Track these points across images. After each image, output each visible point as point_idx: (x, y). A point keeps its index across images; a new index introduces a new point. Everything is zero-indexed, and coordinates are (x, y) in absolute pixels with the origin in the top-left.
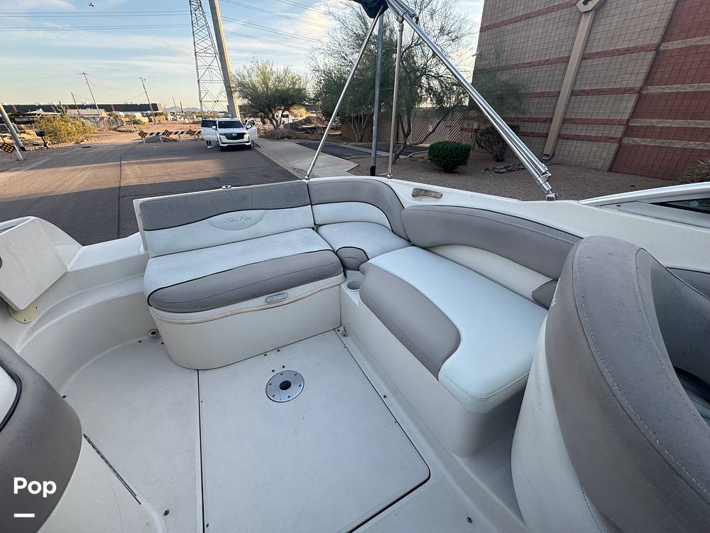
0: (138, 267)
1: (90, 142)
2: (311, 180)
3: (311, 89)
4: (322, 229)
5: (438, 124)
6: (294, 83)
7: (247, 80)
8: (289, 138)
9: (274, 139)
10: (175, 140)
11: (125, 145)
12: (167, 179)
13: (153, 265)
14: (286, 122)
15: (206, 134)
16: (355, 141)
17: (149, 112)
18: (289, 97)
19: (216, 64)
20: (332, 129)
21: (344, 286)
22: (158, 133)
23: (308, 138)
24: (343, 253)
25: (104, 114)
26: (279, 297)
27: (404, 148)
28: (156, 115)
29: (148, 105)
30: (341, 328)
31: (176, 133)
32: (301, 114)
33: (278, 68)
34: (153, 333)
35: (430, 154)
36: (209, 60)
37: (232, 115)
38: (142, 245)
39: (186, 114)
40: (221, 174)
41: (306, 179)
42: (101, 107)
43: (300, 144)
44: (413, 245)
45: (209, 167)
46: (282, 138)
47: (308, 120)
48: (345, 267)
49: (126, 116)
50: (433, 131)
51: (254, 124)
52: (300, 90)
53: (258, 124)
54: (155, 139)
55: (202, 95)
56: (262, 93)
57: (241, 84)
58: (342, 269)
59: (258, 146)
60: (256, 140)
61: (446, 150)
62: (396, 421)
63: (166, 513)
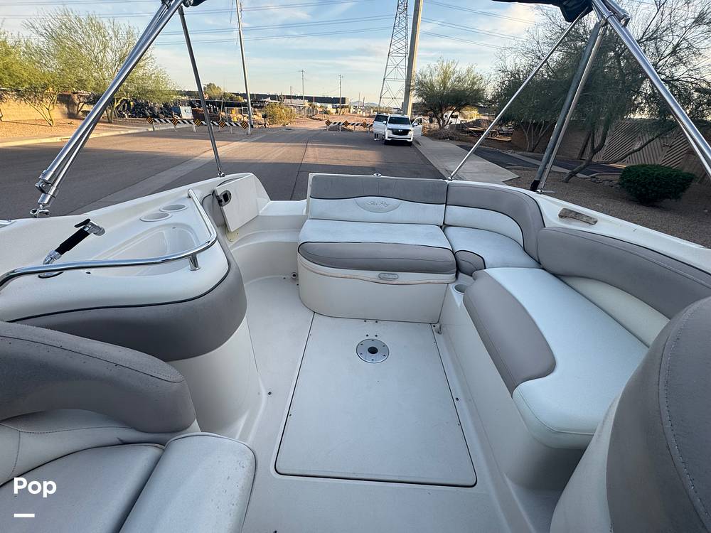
0: (298, 223)
1: (292, 125)
2: (454, 181)
3: (490, 91)
4: (449, 230)
5: (650, 142)
6: (474, 83)
7: (428, 79)
8: (451, 139)
9: (436, 139)
10: (350, 131)
11: (314, 131)
12: (335, 162)
13: (309, 224)
14: (453, 123)
15: (377, 128)
16: (525, 150)
17: (338, 104)
18: (463, 98)
19: (405, 63)
20: (502, 134)
21: (452, 287)
22: (340, 123)
23: (467, 141)
24: (461, 256)
25: (306, 103)
26: (391, 276)
27: (587, 165)
28: (342, 107)
29: (339, 99)
30: (437, 324)
31: (353, 124)
32: (472, 115)
33: (461, 68)
34: (294, 275)
35: (622, 178)
36: (398, 60)
37: (404, 112)
38: (305, 209)
39: (366, 108)
40: (379, 165)
41: (449, 180)
42: (306, 98)
43: (461, 146)
44: (543, 269)
45: (369, 157)
46: (444, 138)
47: (477, 123)
48: (459, 269)
49: (321, 107)
50: (639, 150)
51: (421, 121)
52: (478, 90)
53: (425, 123)
54: (336, 128)
55: (384, 91)
56: (438, 93)
57: (421, 83)
58: (455, 270)
59: (418, 143)
60: (418, 138)
61: (649, 175)
62: (460, 424)
63: (270, 393)
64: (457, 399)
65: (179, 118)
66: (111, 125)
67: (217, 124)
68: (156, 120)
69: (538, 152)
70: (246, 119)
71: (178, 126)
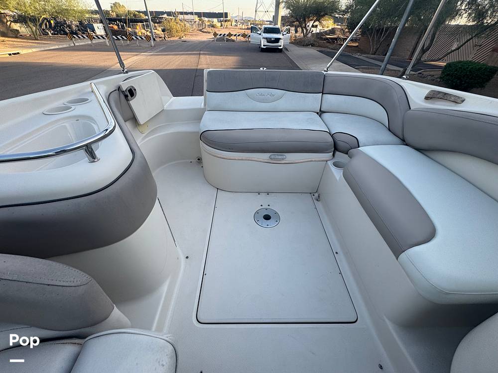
0: (198, 115)
1: (187, 38)
3: (344, 2)
4: (325, 116)
8: (313, 45)
9: (301, 46)
10: (233, 41)
11: (204, 42)
13: (207, 115)
14: (314, 32)
15: (253, 38)
16: (368, 53)
17: (222, 19)
20: (352, 40)
21: (330, 163)
22: (225, 34)
23: (327, 47)
24: (337, 137)
25: (196, 18)
26: (280, 157)
28: (226, 21)
29: (222, 13)
30: (316, 194)
31: (235, 35)
32: (328, 25)
34: (199, 159)
37: (275, 23)
38: (203, 103)
39: (244, 21)
41: (325, 71)
42: (196, 14)
43: (320, 51)
44: (406, 145)
46: (307, 45)
47: (333, 31)
48: (336, 148)
49: (208, 21)
50: (458, 49)
54: (222, 39)
55: (258, 6)
56: (303, 5)
58: (333, 149)
59: (287, 50)
60: (287, 45)
61: (465, 70)
62: (341, 273)
63: (187, 257)
64: (337, 253)
65: (94, 34)
66: (38, 42)
67: (125, 38)
68: (75, 36)
69: (379, 55)
70: (149, 34)
71: (94, 41)
